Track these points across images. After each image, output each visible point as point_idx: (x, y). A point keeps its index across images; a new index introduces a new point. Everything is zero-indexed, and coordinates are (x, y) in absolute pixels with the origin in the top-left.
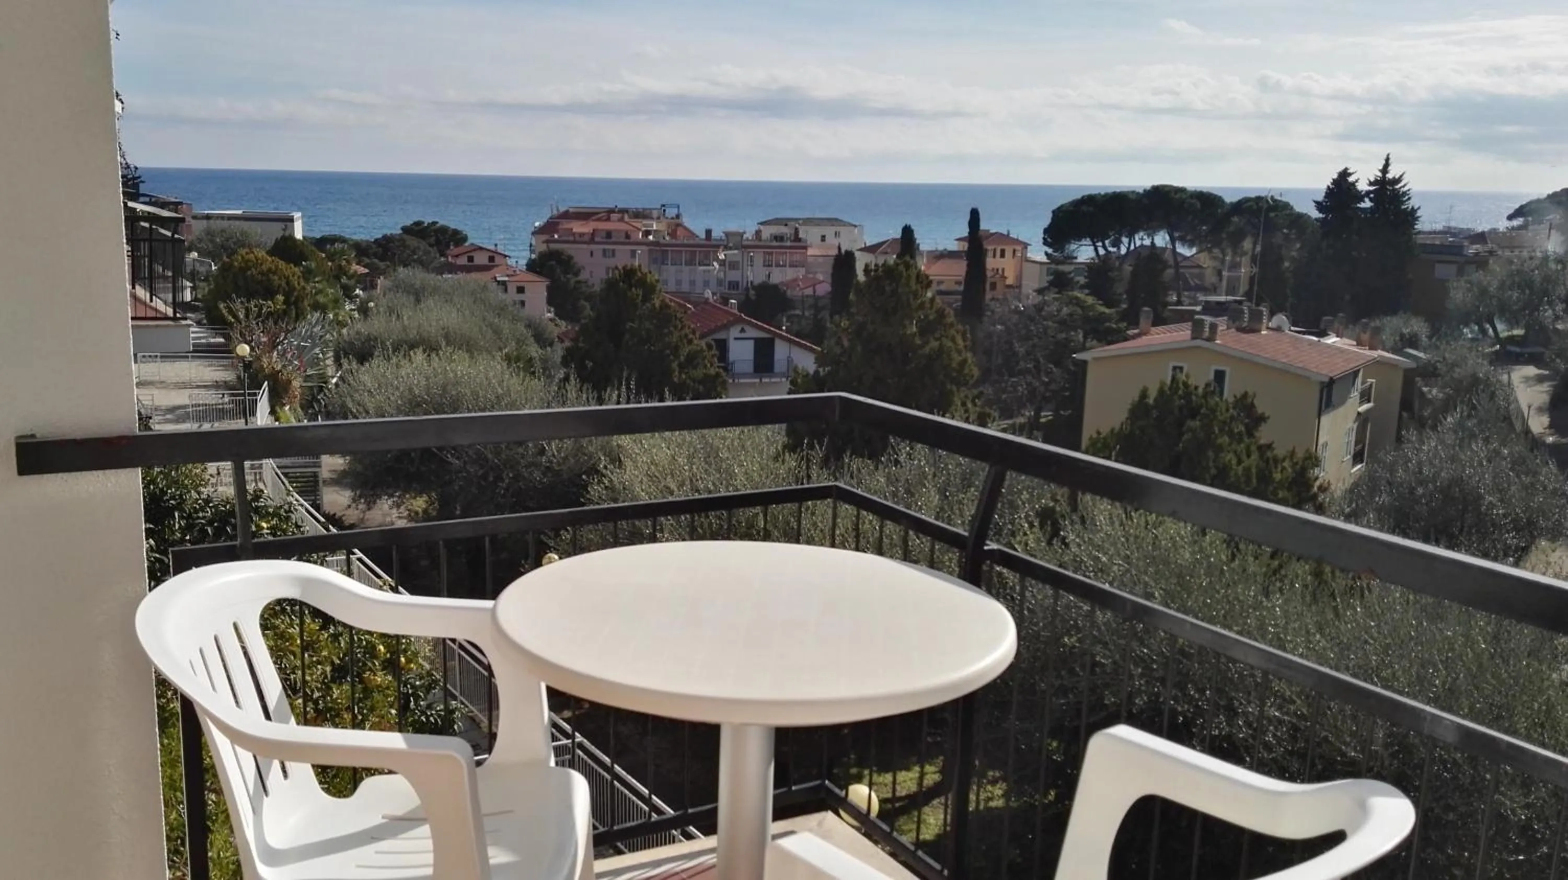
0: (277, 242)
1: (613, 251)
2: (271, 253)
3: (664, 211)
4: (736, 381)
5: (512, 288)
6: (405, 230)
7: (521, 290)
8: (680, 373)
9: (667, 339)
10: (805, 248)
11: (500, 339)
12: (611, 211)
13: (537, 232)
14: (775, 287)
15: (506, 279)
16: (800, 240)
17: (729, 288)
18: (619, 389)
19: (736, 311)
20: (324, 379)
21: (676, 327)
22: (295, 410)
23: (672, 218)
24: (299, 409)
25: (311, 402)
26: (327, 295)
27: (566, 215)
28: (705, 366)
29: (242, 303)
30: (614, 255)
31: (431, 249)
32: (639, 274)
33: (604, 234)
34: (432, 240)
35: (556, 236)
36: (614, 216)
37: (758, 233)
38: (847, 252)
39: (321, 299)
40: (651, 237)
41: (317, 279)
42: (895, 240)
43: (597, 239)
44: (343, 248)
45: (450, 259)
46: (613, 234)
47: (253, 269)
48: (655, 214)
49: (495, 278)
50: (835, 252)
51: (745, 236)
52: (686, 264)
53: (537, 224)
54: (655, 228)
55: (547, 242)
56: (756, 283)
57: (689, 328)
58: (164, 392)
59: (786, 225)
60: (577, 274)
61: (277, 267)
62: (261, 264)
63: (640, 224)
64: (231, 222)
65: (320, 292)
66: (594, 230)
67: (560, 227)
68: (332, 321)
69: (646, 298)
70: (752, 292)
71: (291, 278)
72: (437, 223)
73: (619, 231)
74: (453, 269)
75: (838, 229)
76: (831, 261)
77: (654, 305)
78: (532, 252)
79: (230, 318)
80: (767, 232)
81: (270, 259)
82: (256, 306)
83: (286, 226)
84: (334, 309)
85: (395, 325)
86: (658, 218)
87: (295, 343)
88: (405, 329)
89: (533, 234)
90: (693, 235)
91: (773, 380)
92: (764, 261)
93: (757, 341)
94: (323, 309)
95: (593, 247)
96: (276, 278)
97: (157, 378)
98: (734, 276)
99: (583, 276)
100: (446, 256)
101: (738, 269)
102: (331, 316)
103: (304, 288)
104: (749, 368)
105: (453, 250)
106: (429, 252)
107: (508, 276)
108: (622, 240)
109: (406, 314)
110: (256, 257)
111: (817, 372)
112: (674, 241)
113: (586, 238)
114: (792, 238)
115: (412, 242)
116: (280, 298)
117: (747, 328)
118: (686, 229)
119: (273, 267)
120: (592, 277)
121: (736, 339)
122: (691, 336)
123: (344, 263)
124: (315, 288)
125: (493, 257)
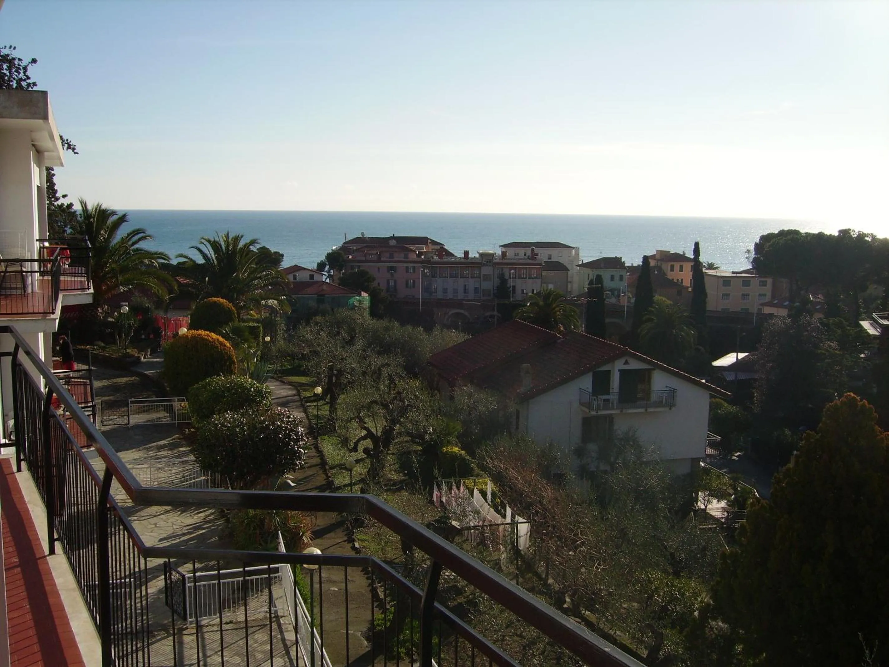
10: (541, 265)
16: (535, 259)
17: (484, 295)
30: (395, 270)
33: (388, 255)
35: (350, 257)
40: (423, 257)
46: (395, 255)
51: (494, 256)
54: (425, 250)
63: (415, 248)
66: (380, 252)
75: (560, 250)
80: (509, 252)
91: (657, 410)
101: (490, 280)
108: (402, 259)
112: (439, 260)
114: (530, 257)
121: (620, 370)
125: (313, 275)
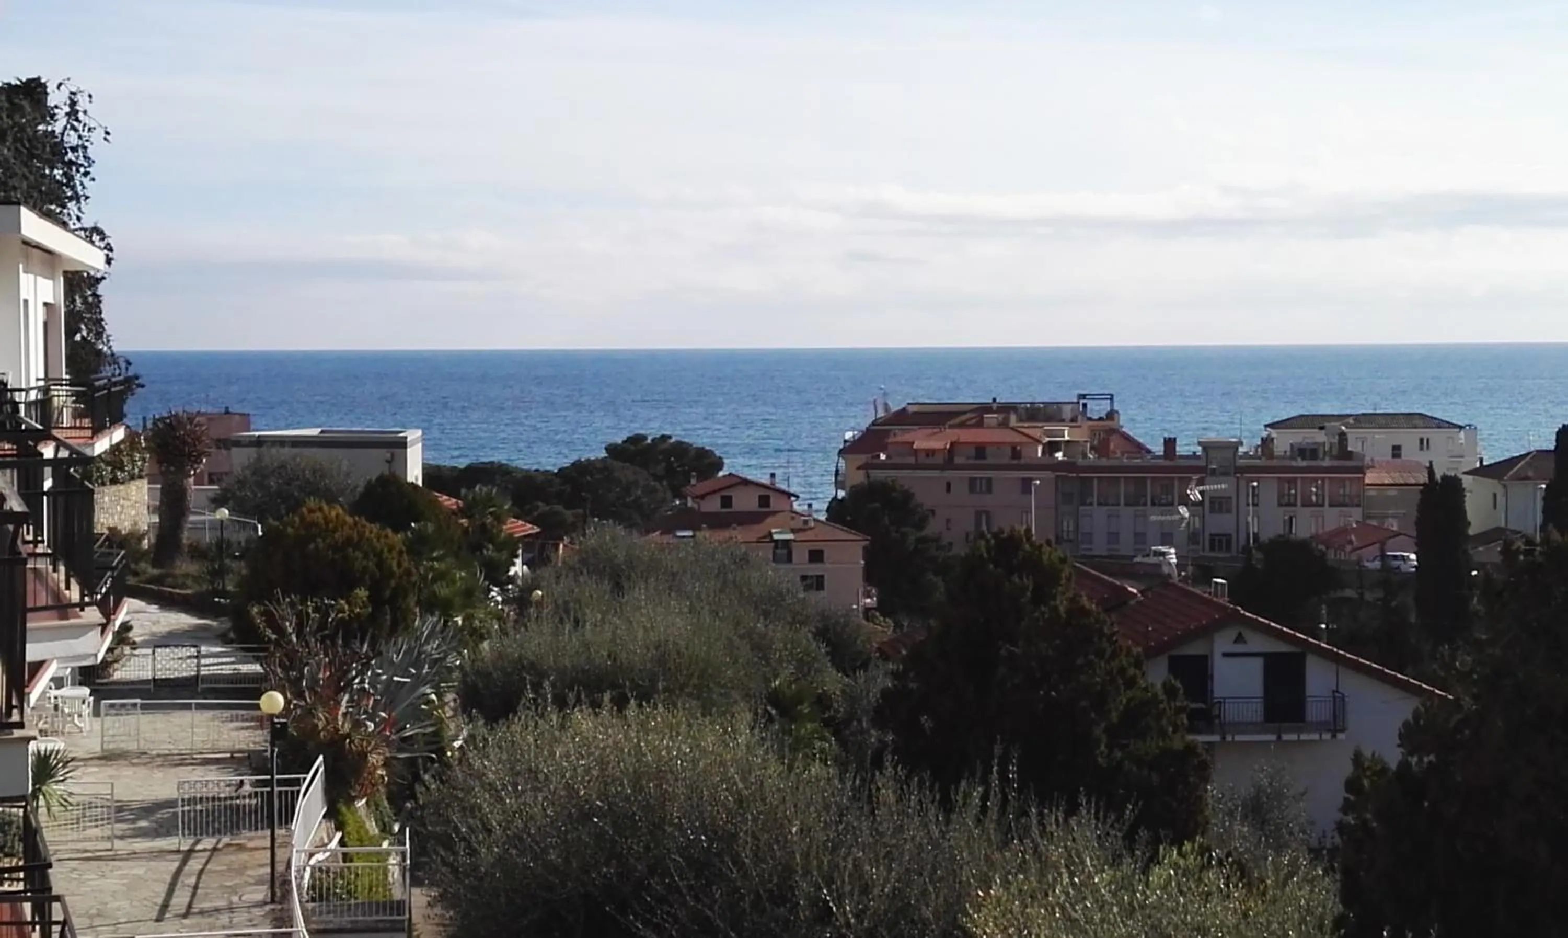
0: (370, 488)
1: (989, 480)
2: (356, 508)
3: (1085, 405)
4: (1229, 738)
5: (800, 555)
6: (612, 450)
7: (816, 556)
8: (1110, 747)
9: (1083, 678)
10: (1361, 470)
11: (767, 660)
12: (985, 408)
13: (848, 450)
14: (1304, 546)
15: (790, 536)
16: (1349, 455)
17: (1212, 548)
18: (985, 782)
19: (1224, 601)
20: (437, 742)
21: (1100, 654)
22: (377, 806)
23: (1101, 419)
24: (386, 803)
25: (411, 787)
26: (454, 582)
27: (902, 418)
28: (1163, 734)
29: (292, 605)
30: (989, 490)
31: (657, 484)
32: (1027, 547)
33: (972, 451)
34: (660, 469)
35: (883, 457)
36: (991, 418)
37: (1267, 442)
38: (1445, 478)
39: (442, 590)
40: (1059, 455)
41: (435, 555)
42: (1542, 454)
43: (958, 460)
44: (489, 494)
45: (690, 503)
46: (989, 450)
47: (319, 540)
48: (1067, 412)
49: (771, 534)
50: (1423, 478)
51: (1241, 450)
52: (1126, 504)
53: (849, 435)
54: (1067, 438)
55: (865, 467)
56: (1264, 537)
57: (1129, 653)
58: (142, 771)
59: (1322, 428)
60: (920, 524)
61: (361, 535)
62: (335, 531)
63: (1040, 431)
64: (295, 450)
65: (441, 576)
66: (952, 444)
67: (891, 439)
68: (462, 629)
69: (1041, 596)
70: (1257, 555)
71: (386, 554)
72: (670, 437)
73: (999, 445)
74: (693, 520)
75: (1426, 433)
76: (1415, 496)
77: (1056, 608)
78: (838, 485)
79: (269, 632)
80: (1283, 442)
81: (349, 519)
82: (316, 610)
83: (393, 455)
84: (464, 606)
85: (570, 640)
86: (1073, 420)
87: (384, 677)
88: (586, 645)
89: (841, 452)
90: (1140, 448)
91: (1304, 737)
92: (1281, 496)
93: (1272, 662)
94: (446, 608)
95: (949, 474)
96: (359, 554)
97: (132, 746)
98: (1222, 523)
99: (933, 527)
100: (683, 497)
101: (1229, 511)
102: (459, 620)
103: (408, 573)
104: (1254, 711)
105: (696, 485)
106: (654, 491)
107: (793, 531)
108: (1006, 460)
109: (592, 616)
110: (325, 518)
111: (1404, 765)
112: (1104, 462)
113: (939, 459)
114: (1335, 452)
115: (625, 472)
116: (362, 593)
117: (1248, 634)
118: (1127, 438)
119: (355, 536)
120: (948, 529)
121: (1226, 655)
122: (1132, 671)
123: (489, 520)
124: (432, 568)
125: (768, 497)
